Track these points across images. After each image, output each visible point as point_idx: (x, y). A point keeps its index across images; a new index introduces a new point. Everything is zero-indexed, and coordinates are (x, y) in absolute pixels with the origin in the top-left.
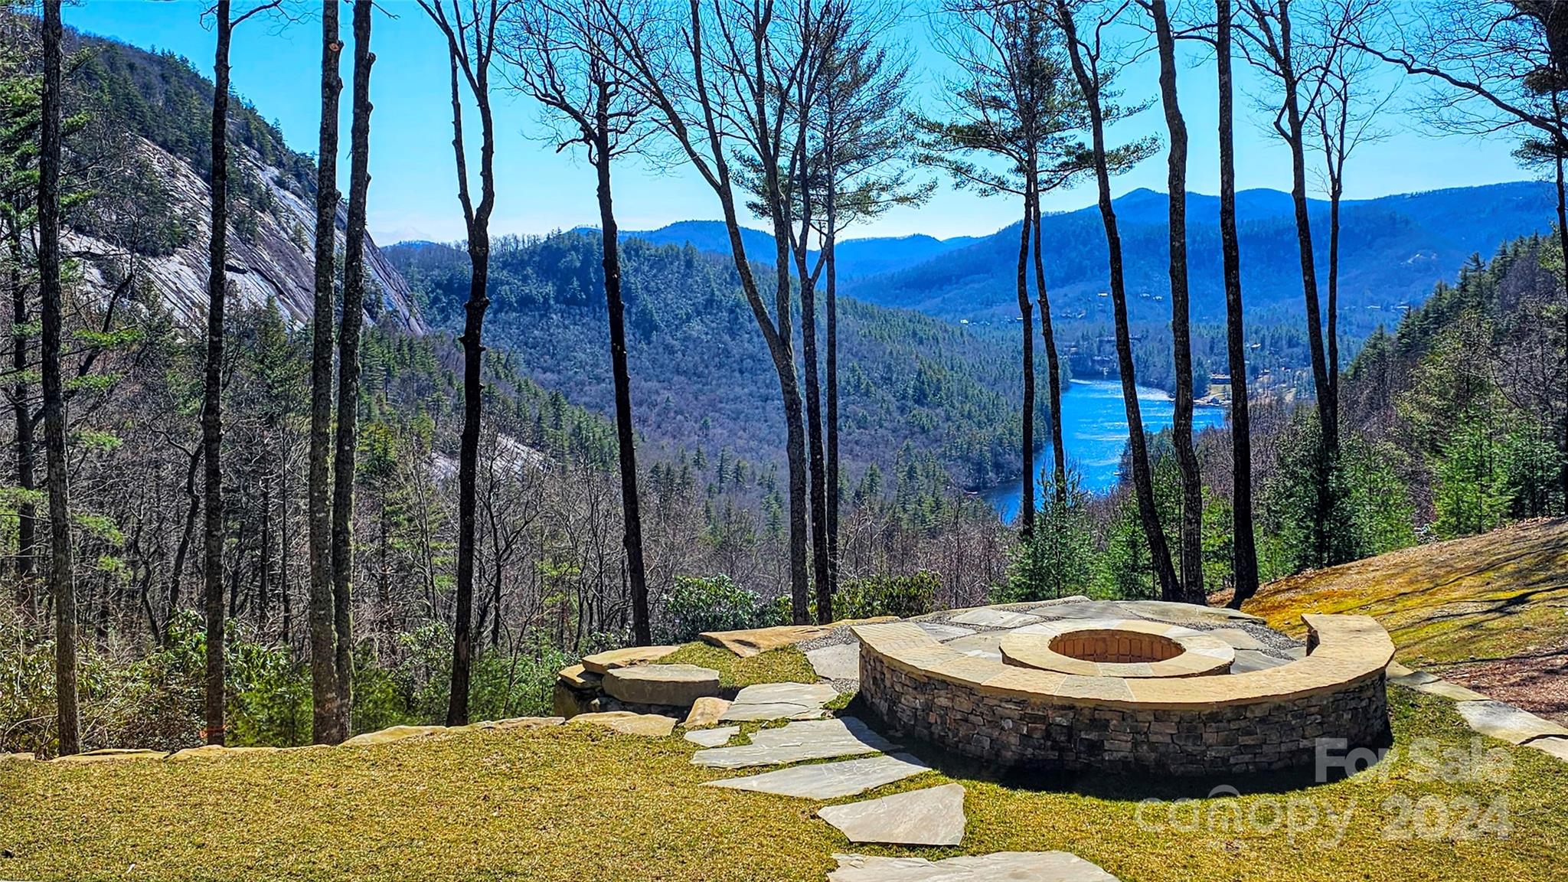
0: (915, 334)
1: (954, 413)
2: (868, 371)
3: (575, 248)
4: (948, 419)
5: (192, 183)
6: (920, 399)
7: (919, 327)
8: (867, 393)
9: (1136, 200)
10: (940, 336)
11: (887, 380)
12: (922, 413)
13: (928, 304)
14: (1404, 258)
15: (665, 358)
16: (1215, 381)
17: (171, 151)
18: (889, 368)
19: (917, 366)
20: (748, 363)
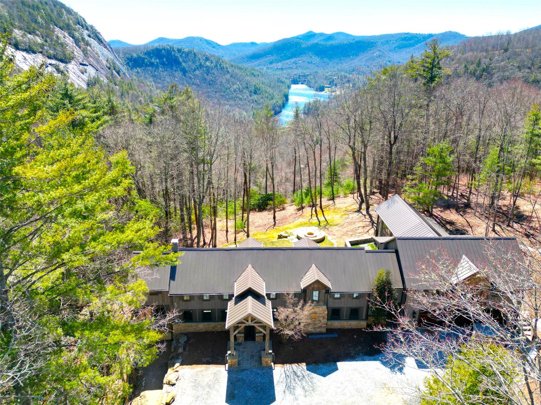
0: (253, 74)
1: (264, 97)
2: (241, 85)
3: (164, 49)
4: (262, 98)
5: (69, 39)
6: (255, 93)
7: (254, 72)
8: (242, 91)
9: (309, 34)
10: (259, 74)
11: (247, 87)
12: (255, 97)
13: (255, 63)
14: (373, 54)
15: (189, 80)
16: (326, 87)
17: (62, 30)
18: (247, 84)
19: (254, 83)
20: (211, 82)
